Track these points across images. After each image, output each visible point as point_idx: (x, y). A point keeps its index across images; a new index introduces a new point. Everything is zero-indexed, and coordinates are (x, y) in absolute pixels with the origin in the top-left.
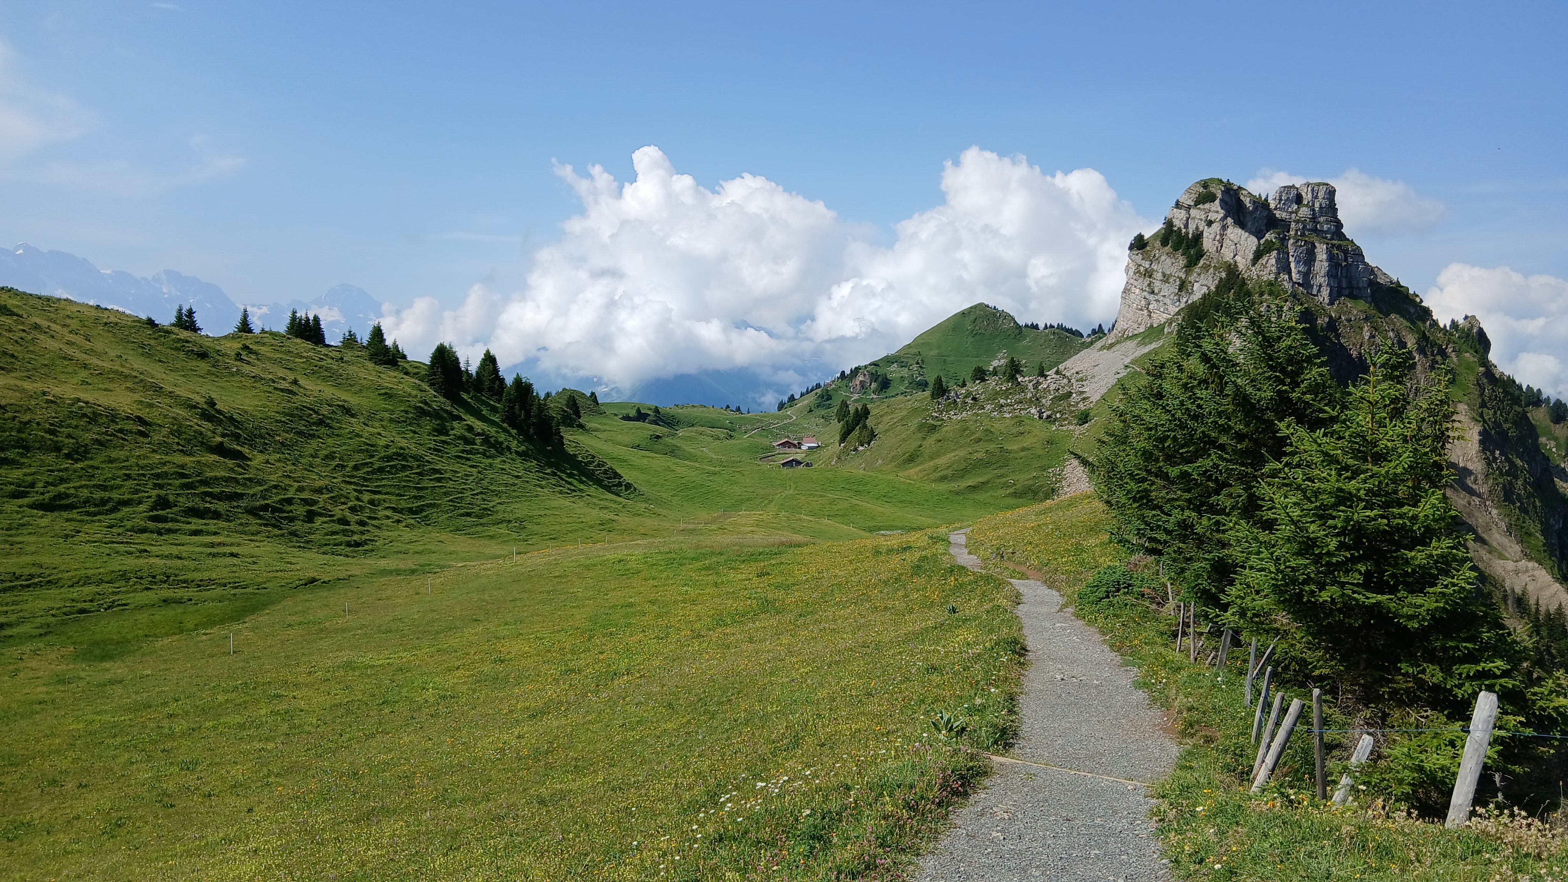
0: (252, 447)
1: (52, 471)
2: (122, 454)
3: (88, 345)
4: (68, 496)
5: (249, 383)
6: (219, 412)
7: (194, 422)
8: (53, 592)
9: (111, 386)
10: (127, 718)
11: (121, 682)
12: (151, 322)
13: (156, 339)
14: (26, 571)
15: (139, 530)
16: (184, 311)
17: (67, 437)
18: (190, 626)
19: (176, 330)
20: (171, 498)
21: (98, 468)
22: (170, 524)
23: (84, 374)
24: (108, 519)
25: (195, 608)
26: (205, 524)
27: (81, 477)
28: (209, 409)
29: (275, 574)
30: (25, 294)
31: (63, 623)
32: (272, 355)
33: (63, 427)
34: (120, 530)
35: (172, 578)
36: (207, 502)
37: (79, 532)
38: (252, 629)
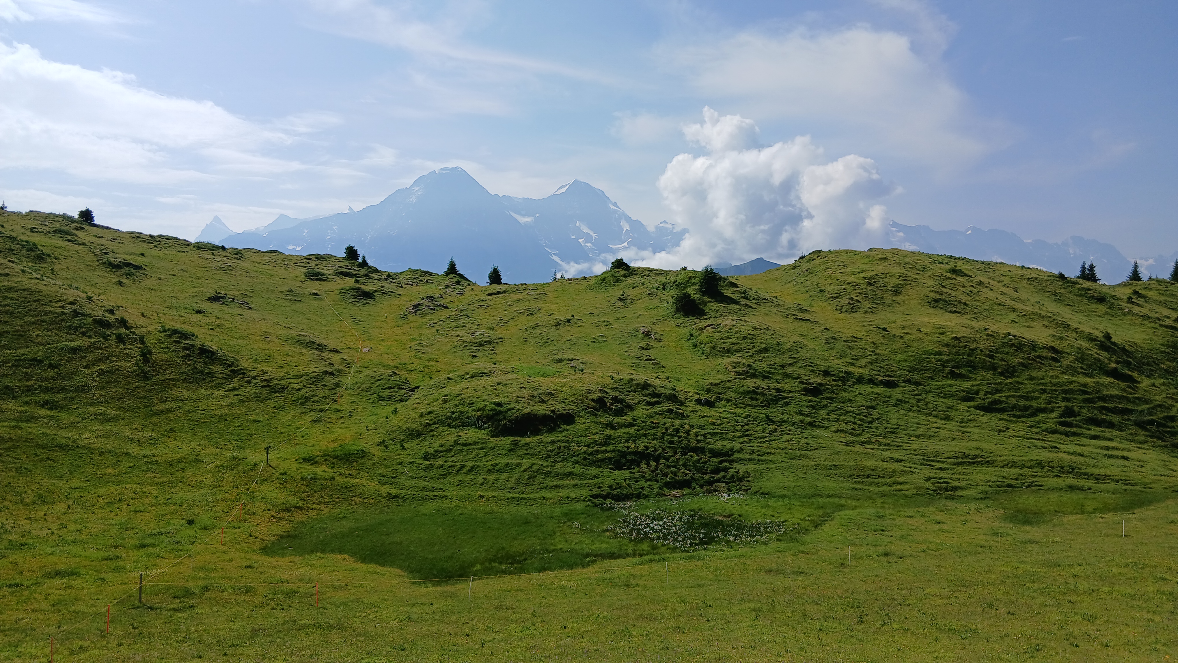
0: (1141, 372)
1: (990, 384)
2: (1040, 374)
3: (1016, 295)
4: (1001, 402)
5: (1139, 321)
6: (1114, 344)
7: (1094, 351)
8: (990, 469)
9: (1032, 324)
10: (1042, 570)
11: (1037, 543)
12: (1062, 276)
13: (1064, 288)
14: (973, 453)
15: (1051, 431)
16: (1087, 267)
17: (1000, 360)
18: (1090, 509)
19: (1080, 281)
20: (1076, 409)
21: (1022, 384)
22: (1075, 429)
23: (1013, 315)
24: (1029, 421)
25: (1093, 496)
26: (1102, 431)
27: (1010, 389)
28: (1106, 341)
29: (1159, 478)
30: (973, 261)
31: (997, 493)
32: (1157, 298)
33: (998, 353)
34: (1038, 430)
35: (1076, 470)
36: (1104, 414)
37: (1008, 428)
38: (1141, 520)
